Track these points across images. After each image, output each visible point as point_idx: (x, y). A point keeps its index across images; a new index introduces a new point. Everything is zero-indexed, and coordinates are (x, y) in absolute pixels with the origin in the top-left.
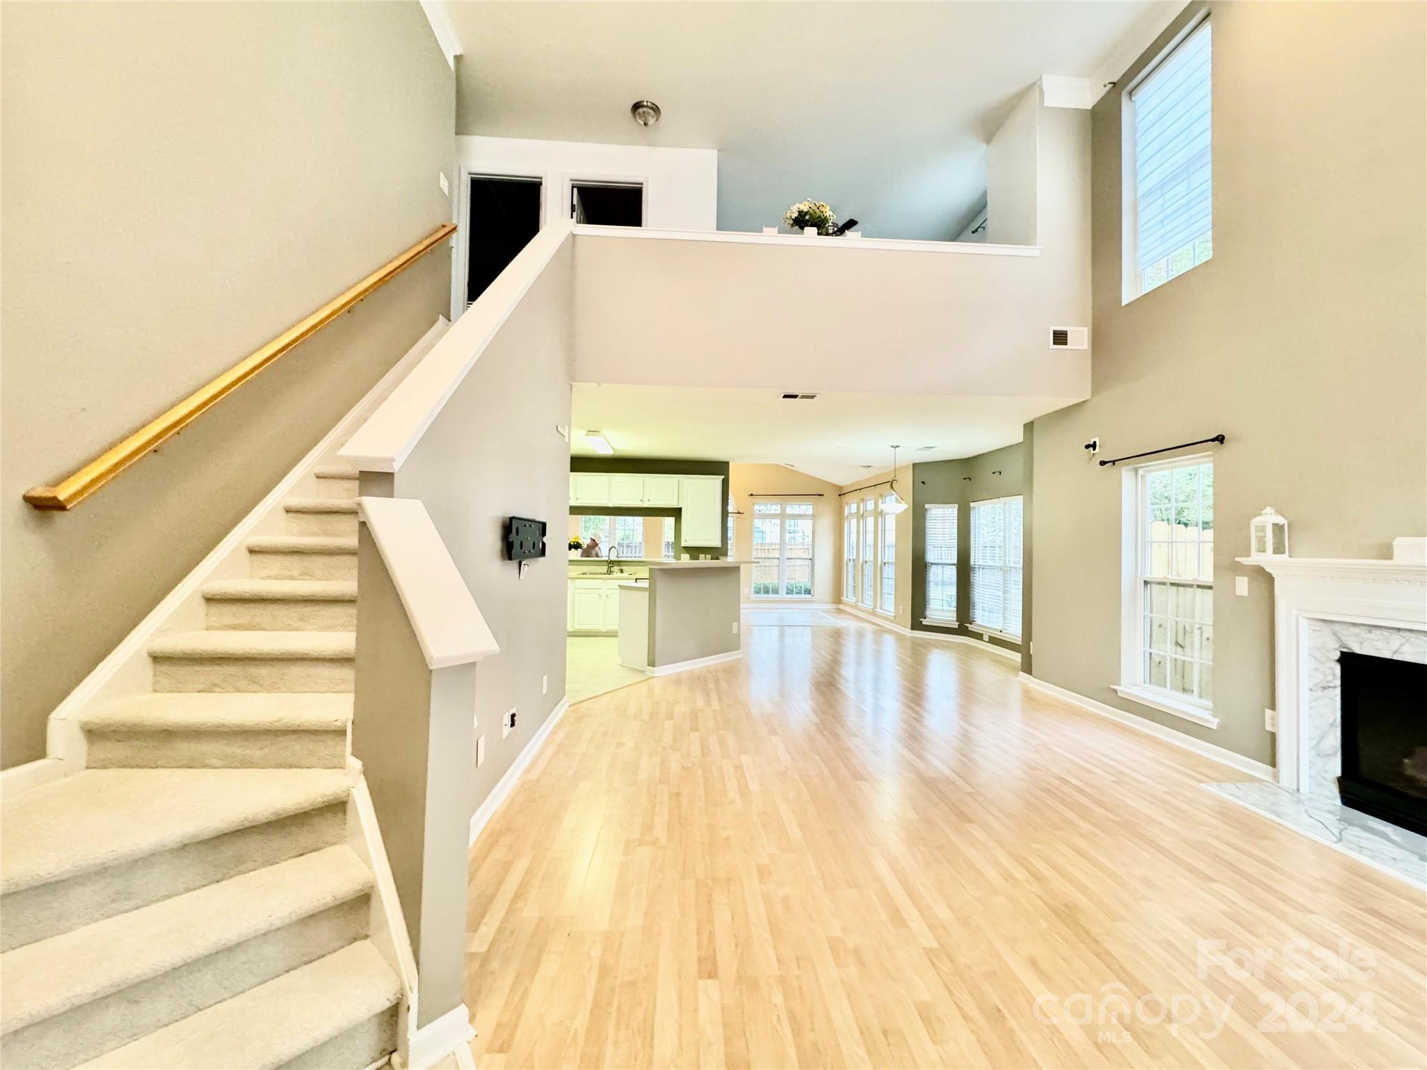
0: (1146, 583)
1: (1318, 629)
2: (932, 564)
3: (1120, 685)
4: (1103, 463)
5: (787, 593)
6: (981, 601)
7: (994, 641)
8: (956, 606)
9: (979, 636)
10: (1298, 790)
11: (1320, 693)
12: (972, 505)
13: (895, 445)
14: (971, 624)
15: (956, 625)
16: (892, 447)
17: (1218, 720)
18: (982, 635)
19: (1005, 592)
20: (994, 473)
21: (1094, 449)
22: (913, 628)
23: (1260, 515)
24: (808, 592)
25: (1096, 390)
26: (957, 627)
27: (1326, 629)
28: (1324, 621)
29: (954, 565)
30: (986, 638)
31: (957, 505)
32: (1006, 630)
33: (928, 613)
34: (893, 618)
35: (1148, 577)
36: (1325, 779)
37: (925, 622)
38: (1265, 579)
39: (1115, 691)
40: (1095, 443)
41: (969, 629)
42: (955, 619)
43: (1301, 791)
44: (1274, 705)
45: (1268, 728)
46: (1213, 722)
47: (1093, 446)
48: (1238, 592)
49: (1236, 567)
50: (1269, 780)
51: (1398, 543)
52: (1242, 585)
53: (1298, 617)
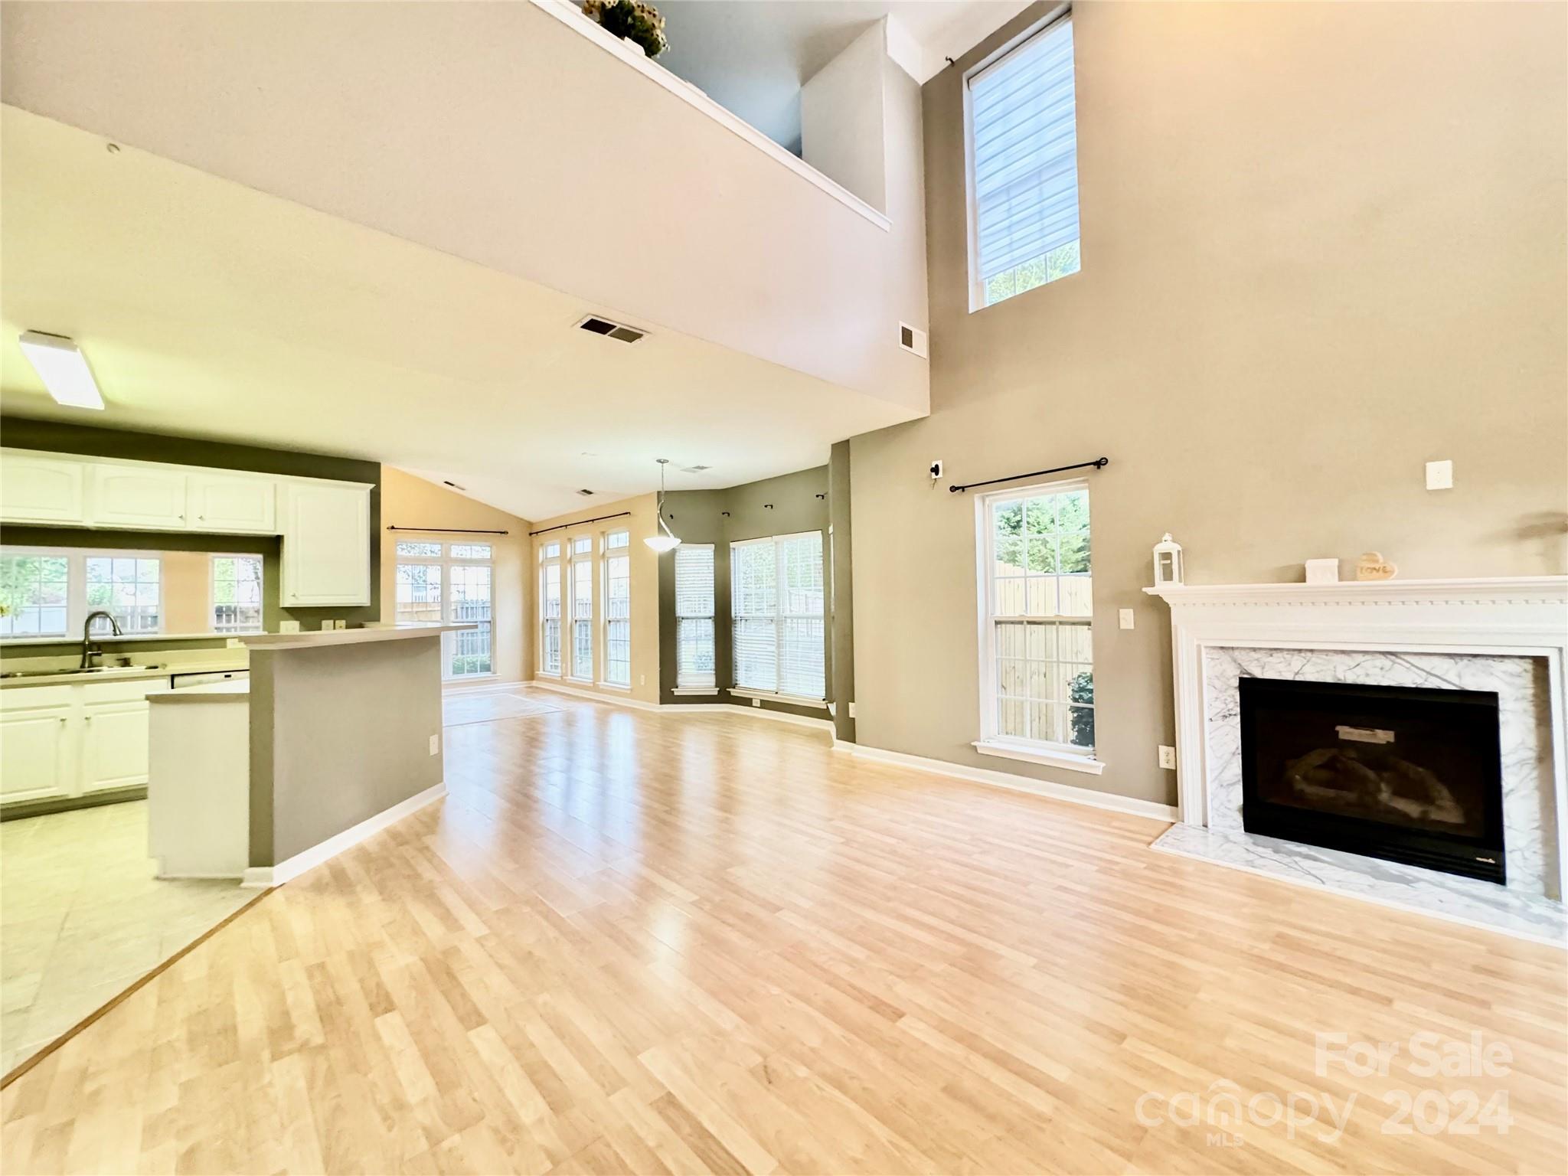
0: (997, 623)
1: (1216, 657)
2: (683, 619)
3: (979, 741)
4: (953, 489)
5: (454, 673)
6: (744, 659)
7: (766, 705)
8: (714, 667)
9: (747, 702)
10: (1205, 826)
11: (1220, 722)
12: (732, 545)
13: (662, 458)
14: (734, 688)
15: (715, 692)
16: (659, 461)
17: (1104, 765)
18: (751, 699)
19: (779, 646)
20: (766, 506)
21: (937, 474)
22: (663, 701)
23: (1161, 542)
24: (486, 668)
25: (935, 407)
26: (716, 693)
27: (1225, 657)
28: (1222, 648)
29: (710, 618)
30: (756, 703)
31: (713, 546)
32: (783, 690)
33: (680, 680)
34: (629, 692)
35: (999, 614)
36: (1229, 809)
37: (677, 692)
38: (1160, 609)
39: (975, 748)
40: (937, 466)
41: (732, 694)
42: (714, 684)
43: (1209, 826)
44: (1171, 740)
45: (1163, 765)
46: (1098, 768)
47: (936, 470)
48: (1123, 626)
49: (1121, 600)
50: (1173, 821)
51: (1311, 566)
52: (1127, 618)
53: (1199, 646)
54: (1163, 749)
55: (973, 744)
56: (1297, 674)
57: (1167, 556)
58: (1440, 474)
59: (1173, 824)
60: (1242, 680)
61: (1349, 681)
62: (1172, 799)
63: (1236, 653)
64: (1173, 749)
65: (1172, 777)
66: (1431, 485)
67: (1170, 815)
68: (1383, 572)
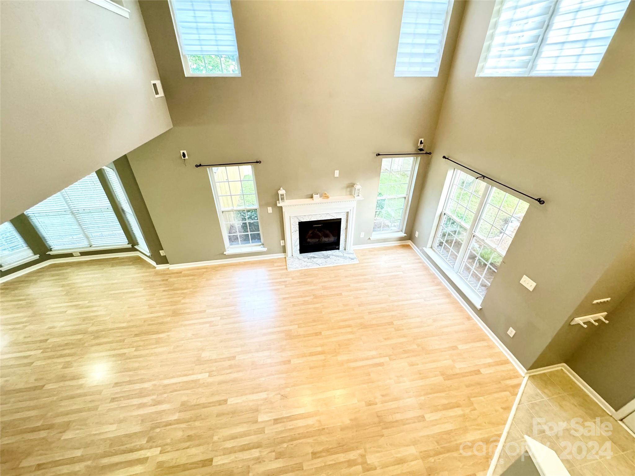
0: (223, 212)
1: (294, 218)
3: (226, 251)
4: (197, 166)
7: (83, 254)
8: (27, 246)
9: (67, 255)
14: (51, 250)
15: (36, 257)
17: (267, 249)
21: (185, 157)
23: (280, 190)
27: (296, 218)
28: (295, 216)
30: (76, 254)
35: (223, 210)
36: (297, 250)
37: (4, 269)
40: (184, 153)
42: (32, 254)
43: (293, 255)
44: (283, 238)
45: (282, 245)
46: (265, 249)
47: (184, 155)
48: (269, 212)
49: (268, 205)
50: (285, 256)
51: (314, 196)
52: (270, 210)
53: (290, 216)
54: (281, 241)
55: (224, 253)
56: (311, 220)
57: (282, 195)
58: (337, 174)
59: (285, 257)
60: (299, 222)
61: (319, 220)
62: (285, 252)
63: (298, 217)
64: (284, 241)
65: (284, 247)
66: (335, 176)
67: (285, 255)
68: (328, 197)
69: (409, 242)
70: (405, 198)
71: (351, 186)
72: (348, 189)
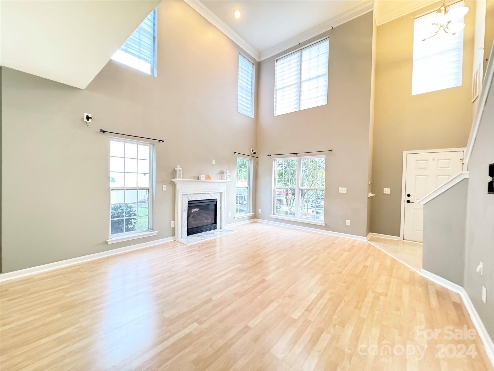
0: (112, 190)
3: (109, 238)
4: (101, 131)
10: (182, 238)
17: (157, 232)
21: (88, 120)
27: (186, 196)
28: (185, 194)
35: (113, 187)
39: (107, 242)
44: (174, 219)
45: (172, 226)
47: (88, 118)
48: (164, 190)
49: (164, 182)
52: (165, 188)
53: (182, 194)
54: (172, 222)
56: (197, 199)
58: (214, 162)
59: (175, 240)
60: (188, 201)
62: (174, 235)
63: (188, 195)
64: (174, 221)
65: (174, 229)
66: (213, 164)
67: (173, 239)
68: (210, 178)
69: (256, 220)
70: (248, 187)
71: (222, 173)
72: (220, 175)
